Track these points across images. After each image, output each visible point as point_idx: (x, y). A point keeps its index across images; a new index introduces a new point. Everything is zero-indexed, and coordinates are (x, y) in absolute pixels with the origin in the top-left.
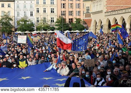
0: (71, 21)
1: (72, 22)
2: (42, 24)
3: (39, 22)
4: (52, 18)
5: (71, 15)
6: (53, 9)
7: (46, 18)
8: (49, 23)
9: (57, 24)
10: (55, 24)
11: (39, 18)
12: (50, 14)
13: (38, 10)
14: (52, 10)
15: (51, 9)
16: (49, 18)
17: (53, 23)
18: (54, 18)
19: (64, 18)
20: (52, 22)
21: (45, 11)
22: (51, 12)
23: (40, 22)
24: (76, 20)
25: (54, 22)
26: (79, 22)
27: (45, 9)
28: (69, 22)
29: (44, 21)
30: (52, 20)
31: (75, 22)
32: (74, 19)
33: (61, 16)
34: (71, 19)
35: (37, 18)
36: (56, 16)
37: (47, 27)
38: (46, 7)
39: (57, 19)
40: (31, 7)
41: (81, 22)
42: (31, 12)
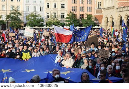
0: (82, 17)
2: (52, 19)
3: (48, 17)
4: (62, 14)
5: (82, 11)
6: (64, 4)
7: (56, 13)
8: (60, 19)
9: (67, 19)
10: (65, 20)
11: (49, 13)
12: (60, 9)
15: (62, 4)
16: (59, 14)
17: (63, 19)
18: (64, 14)
19: (75, 14)
20: (62, 17)
21: (55, 7)
22: (62, 8)
23: (49, 17)
24: (87, 16)
25: (64, 17)
26: (90, 18)
27: (55, 4)
28: (80, 18)
29: (54, 17)
30: (62, 16)
31: (86, 18)
32: (85, 14)
33: (71, 12)
34: (82, 15)
35: (47, 14)
36: (67, 12)
37: (57, 23)
38: (57, 2)
39: (68, 14)
40: (41, 2)
41: (92, 18)
42: (41, 7)
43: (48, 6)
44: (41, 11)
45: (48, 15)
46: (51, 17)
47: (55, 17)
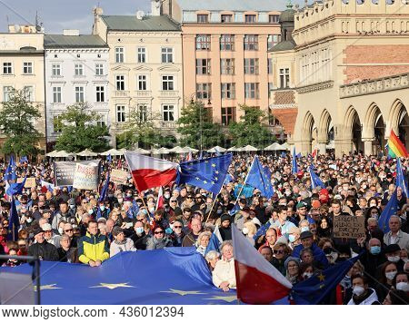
0: (229, 117)
1: (231, 120)
2: (136, 125)
3: (123, 120)
4: (166, 108)
5: (228, 96)
6: (171, 78)
7: (148, 106)
8: (157, 124)
9: (182, 125)
10: (177, 126)
11: (123, 107)
12: (159, 94)
13: (120, 81)
14: (168, 81)
15: (164, 78)
16: (156, 108)
17: (170, 124)
18: (171, 107)
19: (206, 106)
20: (166, 119)
21: (142, 86)
22: (165, 88)
23: (126, 119)
24: (243, 114)
25: (172, 118)
26: (255, 120)
27: (144, 77)
28: (223, 118)
29: (141, 118)
30: (165, 113)
31: (241, 118)
32: (238, 108)
33: (194, 99)
34: (229, 109)
35: (119, 109)
36: (181, 101)
37: (151, 136)
38: (148, 72)
39: (183, 109)
40: (99, 72)
41: (261, 118)
42: (98, 89)
43: (121, 86)
44: (98, 100)
45: (121, 111)
46: (132, 119)
47: (145, 120)
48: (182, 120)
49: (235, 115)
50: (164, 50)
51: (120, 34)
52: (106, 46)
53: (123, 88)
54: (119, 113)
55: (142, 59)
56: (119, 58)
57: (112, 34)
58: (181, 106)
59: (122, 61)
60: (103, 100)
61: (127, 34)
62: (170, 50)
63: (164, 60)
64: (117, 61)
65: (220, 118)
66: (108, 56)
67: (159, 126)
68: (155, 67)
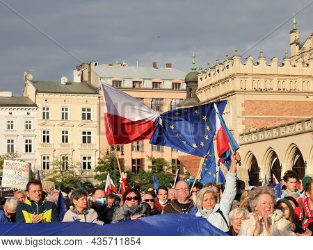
0: (139, 167)
1: (140, 169)
2: (59, 173)
3: (48, 168)
4: (84, 158)
5: (138, 149)
6: (89, 133)
7: (70, 157)
8: (77, 171)
9: (98, 173)
10: (94, 174)
11: (48, 158)
12: (79, 147)
13: (46, 135)
14: (87, 135)
15: (84, 133)
16: (76, 159)
17: (88, 173)
18: (89, 158)
19: (120, 157)
20: (84, 168)
21: (65, 140)
22: (84, 141)
23: (51, 167)
24: (151, 164)
25: (89, 167)
26: (161, 169)
27: (67, 132)
28: (134, 168)
29: (63, 166)
30: (84, 163)
31: (149, 167)
32: (146, 159)
33: (110, 150)
34: (139, 160)
35: (44, 158)
36: (98, 152)
37: (71, 181)
38: (70, 128)
39: (99, 159)
40: (28, 127)
41: (166, 167)
42: (26, 141)
43: (46, 139)
44: (27, 151)
45: (46, 161)
46: (56, 167)
47: (67, 167)
48: (98, 169)
49: (143, 166)
50: (84, 110)
51: (47, 96)
52: (35, 105)
53: (48, 141)
54: (44, 163)
55: (65, 116)
56: (46, 116)
57: (40, 95)
58: (98, 156)
59: (48, 118)
60: (30, 151)
61: (52, 96)
62: (89, 110)
63: (84, 118)
64: (44, 118)
65: (131, 168)
66: (36, 114)
67: (78, 174)
68: (76, 124)
